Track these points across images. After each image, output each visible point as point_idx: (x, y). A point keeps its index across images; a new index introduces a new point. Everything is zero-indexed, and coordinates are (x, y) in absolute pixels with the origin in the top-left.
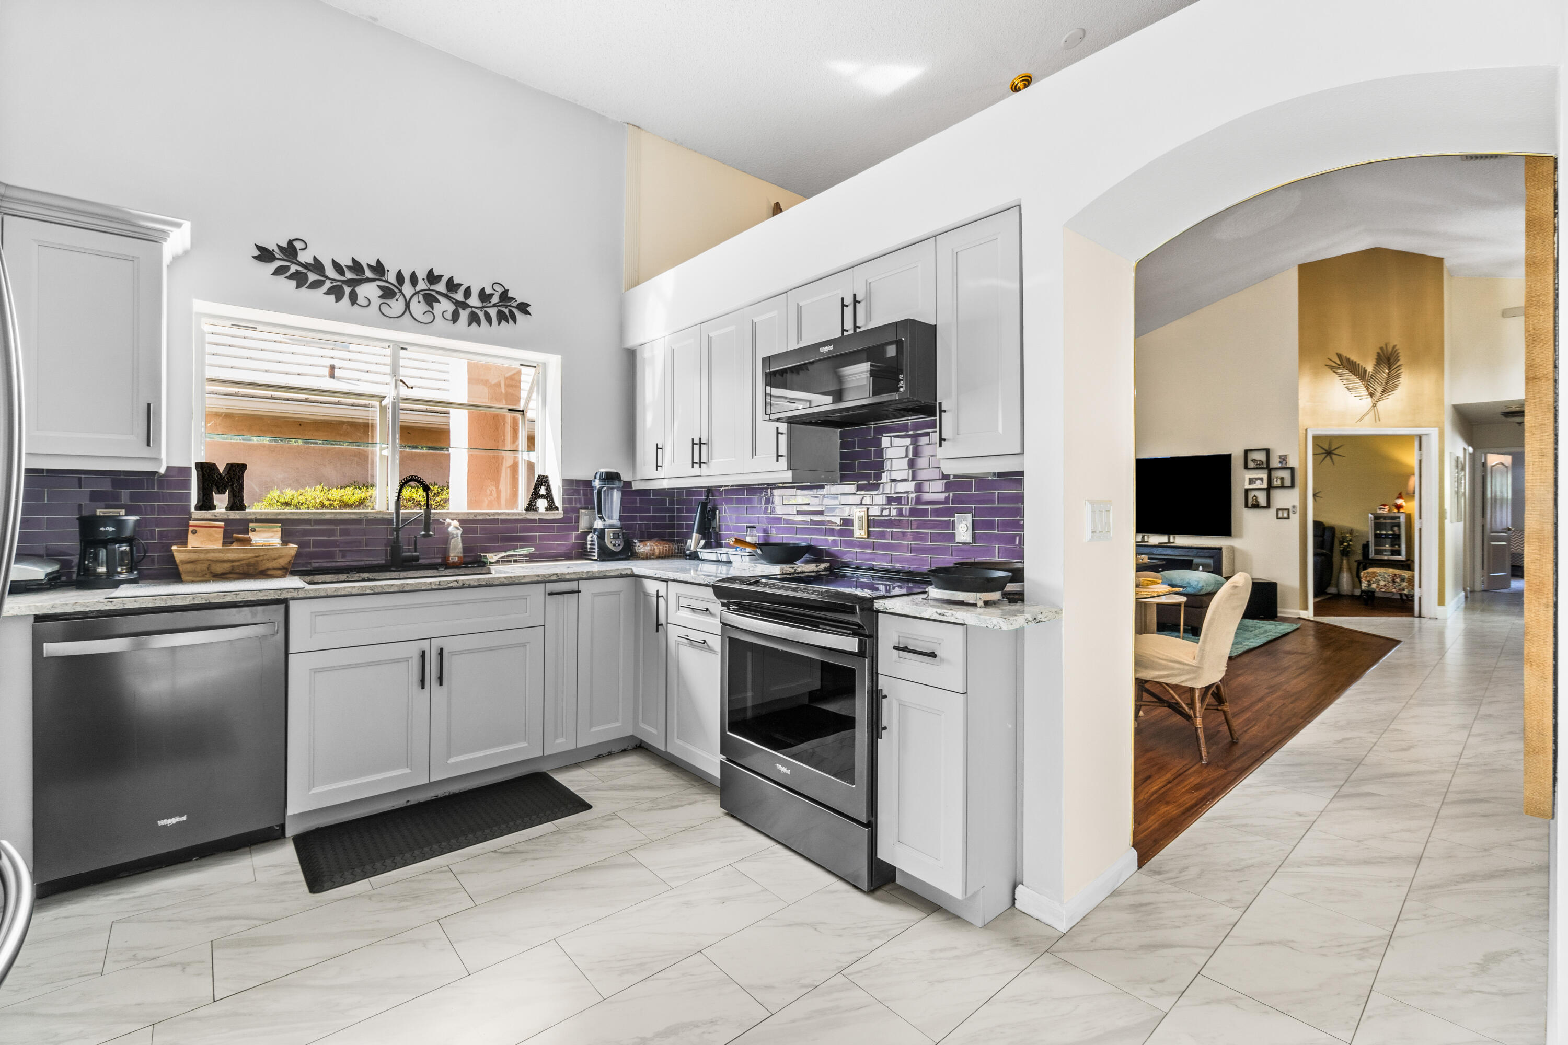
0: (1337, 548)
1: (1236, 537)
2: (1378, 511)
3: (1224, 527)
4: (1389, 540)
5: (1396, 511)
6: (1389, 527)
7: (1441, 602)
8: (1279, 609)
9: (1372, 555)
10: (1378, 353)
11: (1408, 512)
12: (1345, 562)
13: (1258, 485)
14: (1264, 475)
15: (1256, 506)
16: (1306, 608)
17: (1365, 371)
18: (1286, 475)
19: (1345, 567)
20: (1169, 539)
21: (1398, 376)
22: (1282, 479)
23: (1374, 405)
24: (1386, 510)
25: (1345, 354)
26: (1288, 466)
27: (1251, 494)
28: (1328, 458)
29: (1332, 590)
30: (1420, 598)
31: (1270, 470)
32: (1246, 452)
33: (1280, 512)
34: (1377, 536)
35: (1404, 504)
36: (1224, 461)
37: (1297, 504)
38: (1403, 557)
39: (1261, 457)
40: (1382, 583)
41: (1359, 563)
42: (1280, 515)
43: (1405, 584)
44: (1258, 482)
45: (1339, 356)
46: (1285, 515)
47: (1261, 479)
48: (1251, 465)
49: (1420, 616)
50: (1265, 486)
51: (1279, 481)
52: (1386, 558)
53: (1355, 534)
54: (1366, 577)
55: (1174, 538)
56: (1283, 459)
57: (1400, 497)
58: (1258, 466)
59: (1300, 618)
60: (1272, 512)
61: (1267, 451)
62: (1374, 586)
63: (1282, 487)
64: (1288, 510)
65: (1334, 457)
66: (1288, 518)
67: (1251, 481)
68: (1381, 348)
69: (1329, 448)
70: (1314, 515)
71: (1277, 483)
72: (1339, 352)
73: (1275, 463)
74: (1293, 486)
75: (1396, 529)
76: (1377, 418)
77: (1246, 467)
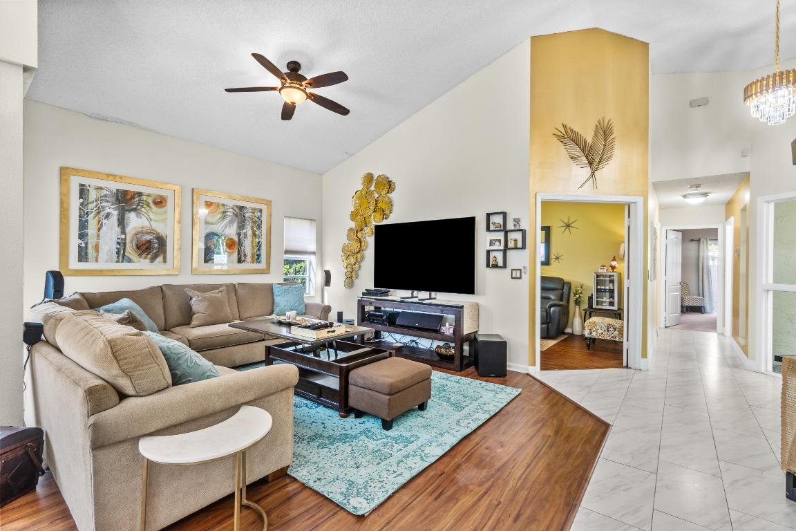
0: (572, 299)
1: (478, 294)
2: (600, 271)
3: (467, 287)
4: (608, 294)
5: (611, 271)
6: (608, 282)
7: (644, 355)
8: (508, 363)
9: (594, 306)
10: (597, 126)
11: (619, 271)
12: (577, 309)
13: (497, 246)
14: (500, 236)
15: (496, 266)
16: (534, 364)
17: (585, 142)
18: (518, 236)
19: (577, 313)
20: (430, 295)
21: (612, 148)
22: (516, 240)
23: (593, 173)
24: (605, 270)
25: (569, 125)
26: (521, 228)
27: (492, 255)
28: (567, 230)
29: (569, 330)
30: (627, 350)
31: (506, 232)
32: (488, 215)
33: (514, 272)
34: (598, 291)
35: (617, 265)
36: (467, 225)
37: (527, 265)
38: (615, 308)
40: (600, 331)
41: (586, 311)
42: (514, 276)
43: (616, 333)
44: (497, 243)
45: (565, 126)
46: (518, 276)
47: (499, 241)
48: (492, 227)
49: (627, 367)
50: (502, 247)
51: (513, 242)
52: (604, 308)
53: (584, 288)
54: (589, 326)
55: (436, 294)
56: (517, 221)
57: (614, 259)
58: (498, 229)
59: (528, 374)
60: (508, 271)
61: (504, 214)
62: (594, 333)
63: (516, 248)
64: (520, 270)
65: (571, 228)
66: (520, 278)
67: (492, 243)
68: (599, 122)
70: (542, 273)
71: (511, 245)
72: (565, 123)
73: (510, 226)
74: (524, 247)
75: (611, 285)
76: (595, 186)
77: (488, 229)
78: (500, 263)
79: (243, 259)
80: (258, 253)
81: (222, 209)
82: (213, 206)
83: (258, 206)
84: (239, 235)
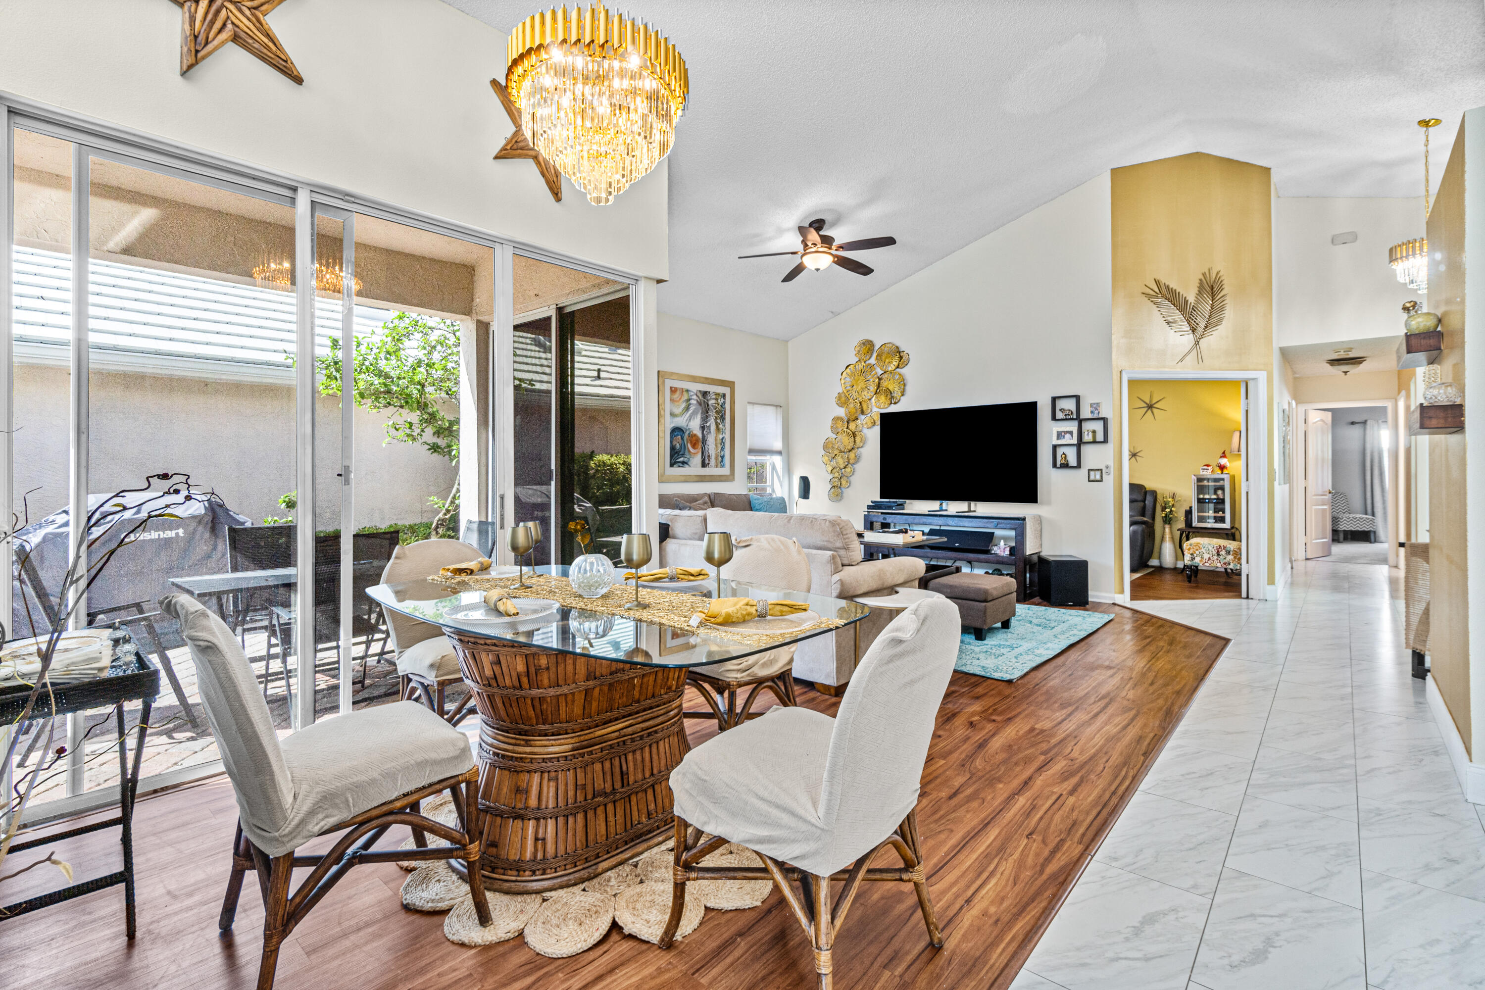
0: (1160, 515)
1: (1042, 504)
2: (1201, 473)
3: (1029, 494)
4: (1212, 506)
5: (1220, 472)
6: (1212, 491)
7: (1271, 581)
8: (1090, 593)
9: (1195, 523)
10: (1201, 280)
11: (1231, 473)
12: (1167, 530)
13: (1067, 440)
14: (1073, 426)
15: (1065, 466)
16: (1122, 591)
17: (1186, 302)
18: (1098, 426)
19: (1167, 536)
20: (969, 506)
21: (1222, 309)
22: (1094, 432)
23: (1197, 343)
24: (1210, 471)
25: (1164, 280)
26: (1100, 416)
27: (1060, 451)
28: (1149, 411)
29: (1154, 562)
30: (1248, 575)
31: (1081, 422)
32: (1054, 399)
33: (1092, 473)
34: (1200, 501)
35: (1228, 464)
36: (1029, 410)
37: (1111, 463)
38: (1227, 525)
39: (1070, 405)
40: (1206, 556)
41: (1182, 532)
42: (1092, 478)
43: (1230, 558)
44: (1068, 436)
45: (1157, 282)
46: (1098, 477)
47: (1071, 433)
48: (1059, 415)
49: (1247, 598)
50: (1075, 441)
51: (1091, 434)
52: (1209, 526)
53: (1177, 498)
54: (1189, 549)
55: (976, 505)
56: (1095, 407)
57: (1224, 455)
58: (1068, 417)
59: (1114, 604)
60: (1083, 472)
61: (1077, 398)
62: (1197, 560)
63: (1094, 442)
64: (1101, 470)
65: (1154, 410)
66: (1101, 481)
67: (1060, 435)
68: (1204, 274)
69: (1151, 401)
70: (1130, 476)
71: (1087, 437)
72: (1158, 278)
73: (1086, 413)
74: (1105, 441)
75: (1220, 492)
76: (1200, 359)
77: (1054, 418)
78: (1073, 461)
79: (707, 462)
80: (722, 453)
81: (686, 397)
82: (678, 392)
83: (721, 390)
84: (703, 428)
